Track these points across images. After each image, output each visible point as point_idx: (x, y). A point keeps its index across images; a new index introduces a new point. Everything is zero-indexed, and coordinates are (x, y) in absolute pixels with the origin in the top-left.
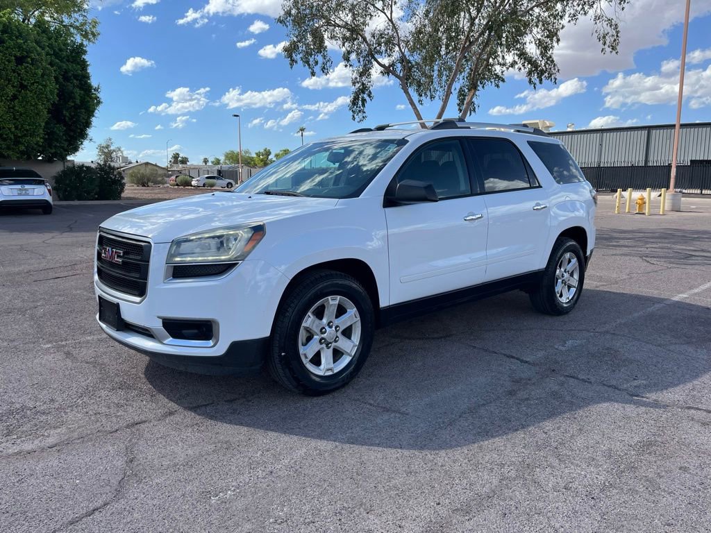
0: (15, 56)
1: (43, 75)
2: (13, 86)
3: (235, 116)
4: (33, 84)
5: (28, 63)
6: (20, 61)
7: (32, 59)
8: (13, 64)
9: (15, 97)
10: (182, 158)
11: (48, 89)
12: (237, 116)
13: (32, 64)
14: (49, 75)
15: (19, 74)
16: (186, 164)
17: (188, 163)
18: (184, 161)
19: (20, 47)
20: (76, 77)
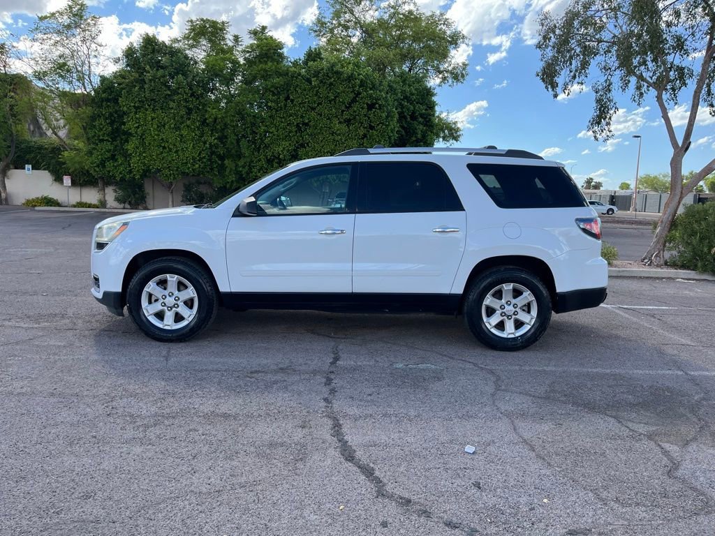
0: (367, 104)
1: (387, 117)
2: (364, 128)
3: (636, 137)
4: (378, 125)
5: (376, 108)
6: (371, 107)
7: (380, 105)
8: (365, 110)
9: (365, 136)
10: (596, 183)
11: (389, 128)
12: (639, 137)
13: (380, 109)
14: (392, 117)
15: (369, 118)
16: (599, 189)
17: (601, 188)
18: (598, 186)
19: (371, 96)
20: (422, 116)
